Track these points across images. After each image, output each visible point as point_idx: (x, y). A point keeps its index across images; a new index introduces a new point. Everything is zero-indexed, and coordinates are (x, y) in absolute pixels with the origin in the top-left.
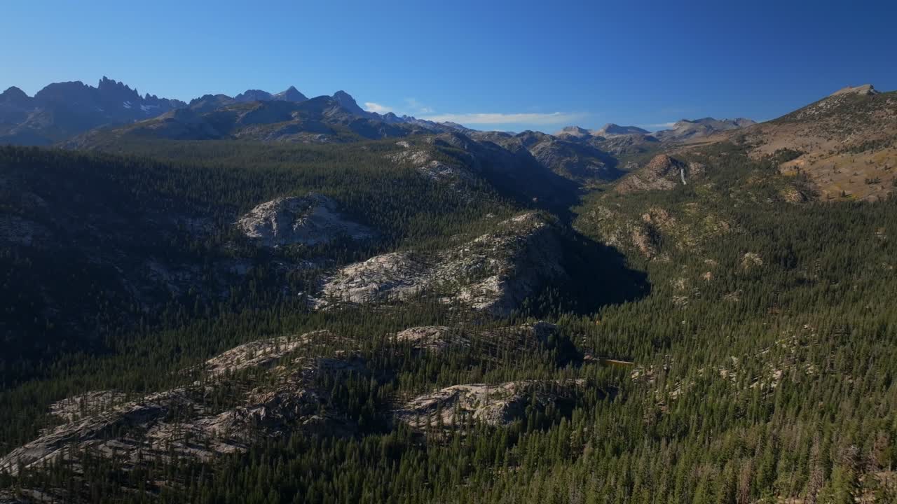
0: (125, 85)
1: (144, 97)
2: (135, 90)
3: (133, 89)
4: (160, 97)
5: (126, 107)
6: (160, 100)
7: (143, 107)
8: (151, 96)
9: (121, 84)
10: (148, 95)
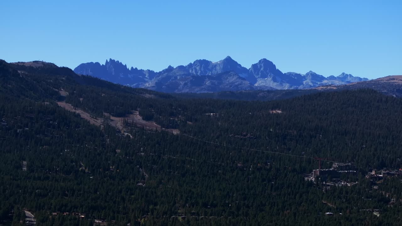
0: (120, 62)
1: (130, 69)
2: (126, 65)
3: (124, 65)
4: (139, 69)
5: (121, 76)
6: (139, 70)
7: (129, 76)
8: (134, 68)
9: (118, 61)
10: (132, 68)
